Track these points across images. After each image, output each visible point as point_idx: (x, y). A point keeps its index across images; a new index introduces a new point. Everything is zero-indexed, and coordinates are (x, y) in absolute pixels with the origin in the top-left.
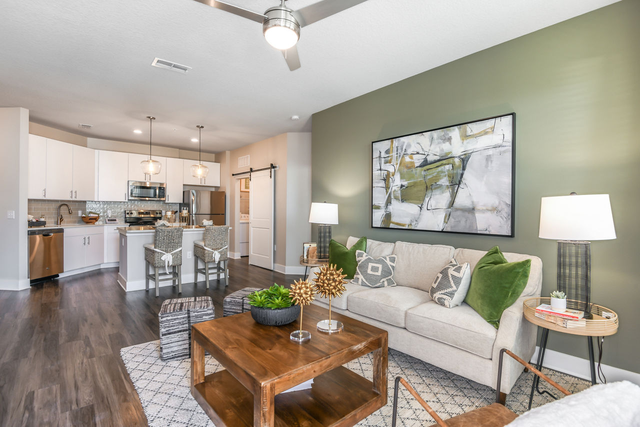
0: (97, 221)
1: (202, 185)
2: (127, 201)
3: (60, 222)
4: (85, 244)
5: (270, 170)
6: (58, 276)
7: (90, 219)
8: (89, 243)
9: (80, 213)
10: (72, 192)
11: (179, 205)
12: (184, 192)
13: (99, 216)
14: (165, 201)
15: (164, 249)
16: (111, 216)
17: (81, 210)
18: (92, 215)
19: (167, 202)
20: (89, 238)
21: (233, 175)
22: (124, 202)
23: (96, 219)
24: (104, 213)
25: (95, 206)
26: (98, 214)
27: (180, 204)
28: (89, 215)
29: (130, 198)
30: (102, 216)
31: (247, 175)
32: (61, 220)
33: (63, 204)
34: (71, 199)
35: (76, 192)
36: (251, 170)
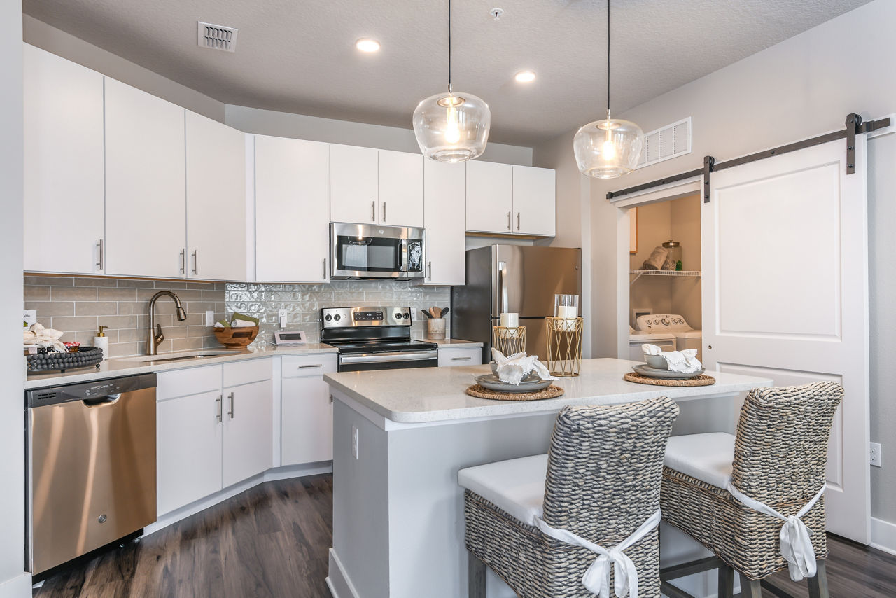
0: (252, 339)
1: (511, 232)
2: (327, 280)
3: (156, 344)
4: (220, 417)
5: (843, 142)
6: (141, 532)
7: (236, 335)
8: (231, 413)
9: (209, 318)
10: (184, 254)
11: (449, 291)
12: (467, 253)
13: (257, 327)
14: (420, 279)
15: (593, 526)
16: (288, 325)
17: (212, 309)
18: (240, 323)
19: (426, 282)
20: (232, 397)
21: (611, 196)
22: (320, 285)
23: (250, 335)
24: (269, 316)
25: (245, 297)
26: (256, 320)
27: (453, 287)
28: (233, 324)
29: (336, 272)
30: (264, 325)
31: (697, 184)
32: (159, 338)
33: (162, 289)
34: (184, 277)
35: (195, 255)
36: (711, 165)
